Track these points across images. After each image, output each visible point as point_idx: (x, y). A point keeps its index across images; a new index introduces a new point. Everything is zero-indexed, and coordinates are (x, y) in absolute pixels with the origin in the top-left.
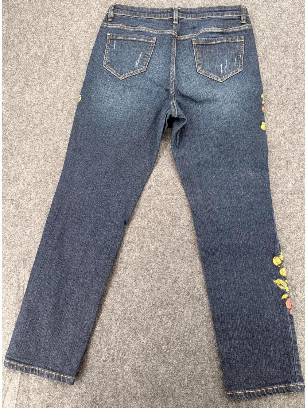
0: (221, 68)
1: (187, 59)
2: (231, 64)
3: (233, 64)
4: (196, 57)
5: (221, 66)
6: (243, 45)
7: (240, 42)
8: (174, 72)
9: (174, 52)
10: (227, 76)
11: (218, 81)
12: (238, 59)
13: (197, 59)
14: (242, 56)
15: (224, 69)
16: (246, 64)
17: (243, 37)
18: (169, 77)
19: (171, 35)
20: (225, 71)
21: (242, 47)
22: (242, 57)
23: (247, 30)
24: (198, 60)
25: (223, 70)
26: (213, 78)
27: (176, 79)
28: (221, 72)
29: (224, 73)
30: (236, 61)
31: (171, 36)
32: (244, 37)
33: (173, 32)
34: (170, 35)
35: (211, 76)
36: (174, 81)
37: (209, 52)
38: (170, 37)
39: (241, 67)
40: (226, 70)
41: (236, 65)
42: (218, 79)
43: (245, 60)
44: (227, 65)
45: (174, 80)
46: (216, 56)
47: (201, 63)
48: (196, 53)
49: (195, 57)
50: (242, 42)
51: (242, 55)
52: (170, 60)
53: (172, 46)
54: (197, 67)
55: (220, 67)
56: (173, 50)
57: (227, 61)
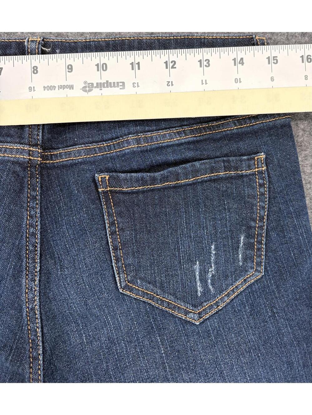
0: (198, 277)
1: (82, 246)
2: (227, 261)
3: (235, 260)
4: (114, 240)
5: (197, 267)
6: (264, 184)
7: (254, 174)
8: (37, 307)
9: (31, 226)
10: (217, 304)
11: (188, 319)
12: (248, 236)
13: (115, 249)
14: (261, 224)
15: (206, 282)
16: (275, 251)
17: (262, 156)
18: (21, 327)
19: (16, 163)
20: (210, 287)
21: (262, 190)
22: (261, 227)
23: (274, 127)
24: (120, 253)
25: (203, 281)
26: (170, 311)
27: (45, 331)
28: (197, 292)
29: (206, 291)
30: (244, 244)
31: (18, 169)
32: (267, 154)
33: (22, 152)
34: (13, 163)
35: (165, 304)
36: (40, 338)
37: (156, 215)
38: (14, 172)
39: (259, 264)
40: (212, 284)
41: (245, 260)
42: (186, 313)
43: (273, 234)
44: (216, 263)
45: (39, 334)
46: (179, 232)
47: (130, 261)
48: (112, 224)
49: (110, 240)
50: (261, 173)
51: (262, 219)
52: (20, 259)
53: (22, 207)
54: (117, 276)
55: (193, 271)
56: (26, 221)
57: (216, 249)
